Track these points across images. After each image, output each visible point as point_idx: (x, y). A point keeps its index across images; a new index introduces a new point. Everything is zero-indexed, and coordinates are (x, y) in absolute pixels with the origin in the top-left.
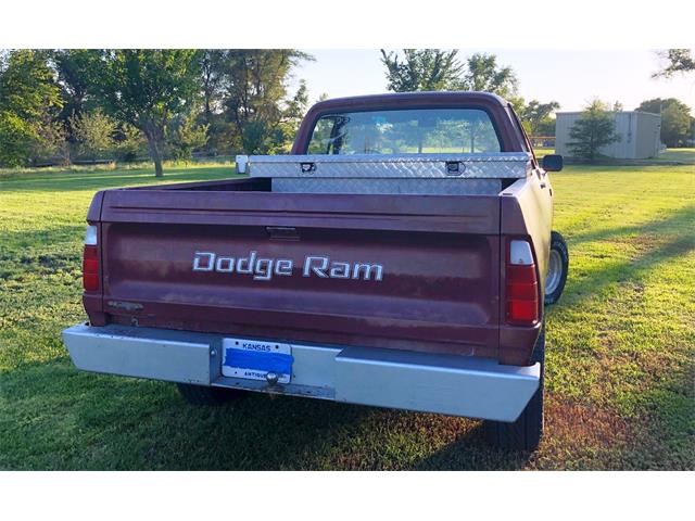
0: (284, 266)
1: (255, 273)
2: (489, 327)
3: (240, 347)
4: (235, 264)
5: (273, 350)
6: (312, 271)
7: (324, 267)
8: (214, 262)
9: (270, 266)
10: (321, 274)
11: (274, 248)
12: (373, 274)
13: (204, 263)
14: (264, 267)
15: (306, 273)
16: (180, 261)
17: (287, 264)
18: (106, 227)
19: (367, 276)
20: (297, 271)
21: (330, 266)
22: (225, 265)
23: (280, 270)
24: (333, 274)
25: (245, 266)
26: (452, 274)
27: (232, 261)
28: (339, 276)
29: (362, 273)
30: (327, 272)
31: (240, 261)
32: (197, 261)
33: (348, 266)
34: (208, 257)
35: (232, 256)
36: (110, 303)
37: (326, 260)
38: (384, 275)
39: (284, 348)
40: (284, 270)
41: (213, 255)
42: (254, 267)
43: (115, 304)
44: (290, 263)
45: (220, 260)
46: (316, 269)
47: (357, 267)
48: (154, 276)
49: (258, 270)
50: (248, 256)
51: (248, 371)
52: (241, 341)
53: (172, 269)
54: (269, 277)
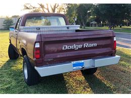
0: (80, 46)
1: (75, 48)
3: (74, 63)
4: (71, 47)
5: (80, 62)
8: (67, 47)
9: (78, 47)
10: (87, 47)
11: (78, 43)
12: (95, 45)
13: (65, 48)
16: (60, 48)
18: (43, 43)
20: (83, 47)
22: (69, 48)
24: (89, 46)
25: (73, 47)
32: (63, 48)
33: (91, 45)
37: (88, 44)
38: (97, 45)
43: (46, 60)
48: (53, 52)
53: (58, 50)
54: (78, 49)
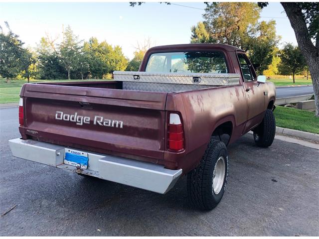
0: (86, 119)
1: (77, 122)
2: (161, 151)
3: (70, 152)
4: (70, 118)
5: (82, 155)
6: (97, 123)
7: (101, 121)
9: (82, 119)
10: (100, 124)
11: (84, 112)
12: (119, 125)
13: (59, 117)
14: (80, 120)
15: (95, 123)
16: (51, 115)
17: (88, 119)
18: (26, 99)
19: (117, 126)
20: (92, 122)
21: (103, 121)
22: (66, 118)
23: (86, 121)
24: (104, 124)
25: (73, 119)
26: (149, 127)
27: (69, 116)
28: (107, 125)
29: (115, 125)
30: (102, 123)
31: (72, 116)
32: (57, 115)
33: (110, 121)
34: (61, 114)
35: (68, 114)
36: (27, 130)
37: (102, 118)
38: (123, 126)
39: (85, 154)
40: (88, 121)
41: (62, 113)
42: (76, 119)
43: (29, 131)
44: (89, 118)
45: (64, 115)
46: (98, 122)
47: (113, 122)
48: (43, 120)
49: (78, 121)
50: (74, 114)
51: (73, 163)
52: (71, 150)
53: (49, 118)
54: (82, 124)
